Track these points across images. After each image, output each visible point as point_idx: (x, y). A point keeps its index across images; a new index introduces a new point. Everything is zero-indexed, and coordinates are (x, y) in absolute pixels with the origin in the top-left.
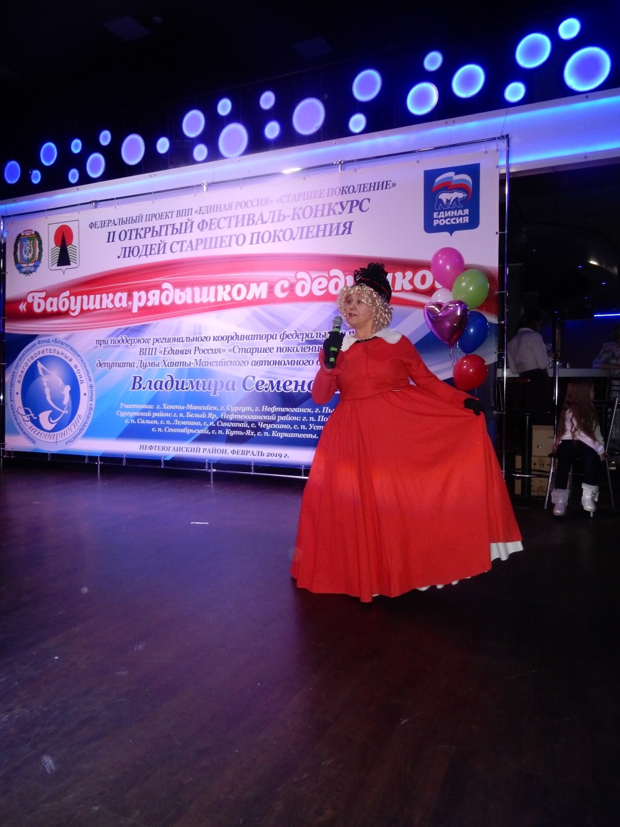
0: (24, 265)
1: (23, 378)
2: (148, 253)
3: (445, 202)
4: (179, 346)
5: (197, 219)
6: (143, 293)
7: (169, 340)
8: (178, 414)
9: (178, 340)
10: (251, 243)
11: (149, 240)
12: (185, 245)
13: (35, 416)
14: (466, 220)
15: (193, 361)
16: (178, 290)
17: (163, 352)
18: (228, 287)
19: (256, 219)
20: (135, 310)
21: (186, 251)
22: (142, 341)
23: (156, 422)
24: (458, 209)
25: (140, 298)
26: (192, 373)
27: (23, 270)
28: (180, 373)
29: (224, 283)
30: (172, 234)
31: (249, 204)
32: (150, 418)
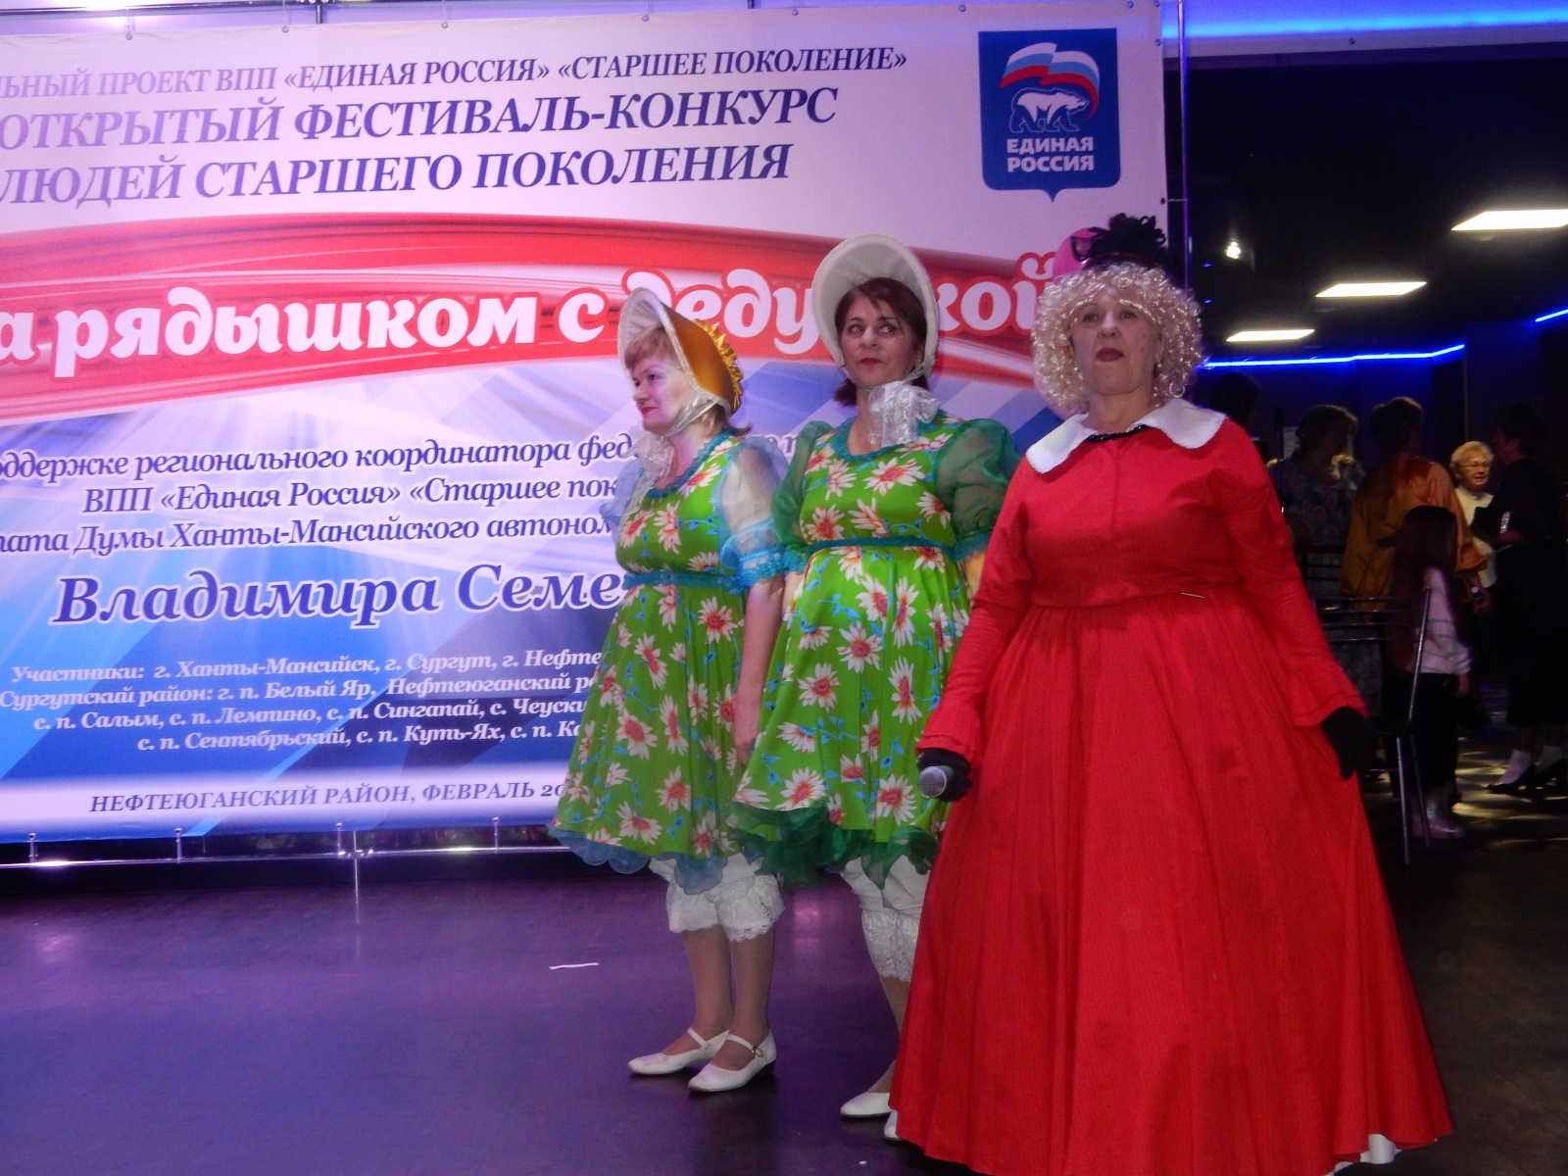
2: (113, 192)
3: (1034, 115)
4: (237, 482)
5: (294, 102)
6: (95, 319)
7: (198, 464)
9: (232, 463)
10: (481, 183)
11: (116, 153)
12: (251, 179)
14: (1089, 163)
15: (288, 527)
16: (227, 313)
17: (175, 501)
18: (405, 309)
19: (493, 116)
20: (65, 368)
21: (256, 193)
22: (95, 467)
23: (152, 720)
24: (1067, 138)
25: (83, 334)
26: (281, 563)
28: (241, 565)
29: (391, 295)
30: (204, 138)
31: (471, 72)
32: (131, 710)
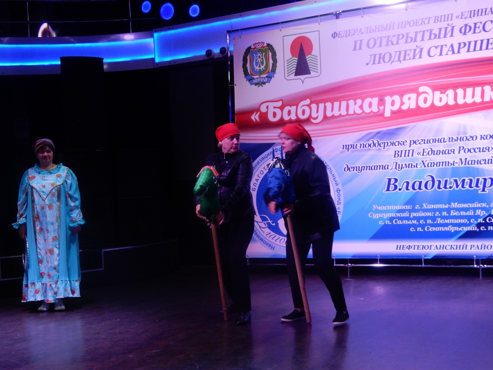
0: (255, 77)
1: (258, 186)
2: (402, 58)
4: (441, 147)
5: (459, 24)
6: (397, 98)
7: (428, 142)
8: (441, 213)
9: (439, 141)
11: (403, 46)
12: (445, 50)
13: (273, 223)
15: (458, 161)
16: (437, 94)
17: (422, 154)
20: (388, 114)
21: (447, 54)
22: (397, 144)
23: (415, 222)
25: (393, 103)
26: (455, 172)
27: (254, 81)
28: (442, 173)
29: (492, 83)
30: (430, 39)
32: (408, 219)
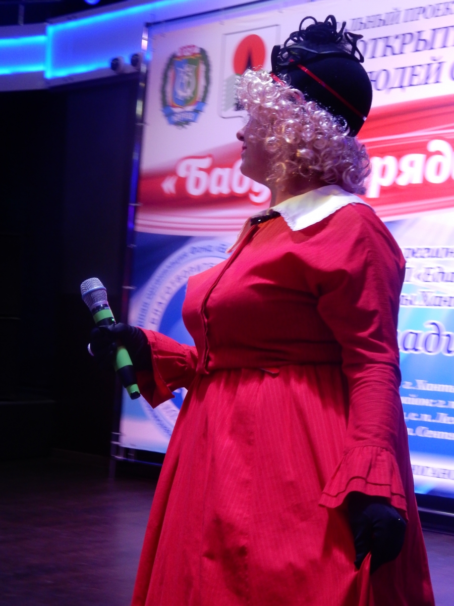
0: (177, 110)
2: (406, 83)
7: (437, 254)
11: (410, 58)
20: (373, 192)
25: (384, 171)
27: (175, 119)
